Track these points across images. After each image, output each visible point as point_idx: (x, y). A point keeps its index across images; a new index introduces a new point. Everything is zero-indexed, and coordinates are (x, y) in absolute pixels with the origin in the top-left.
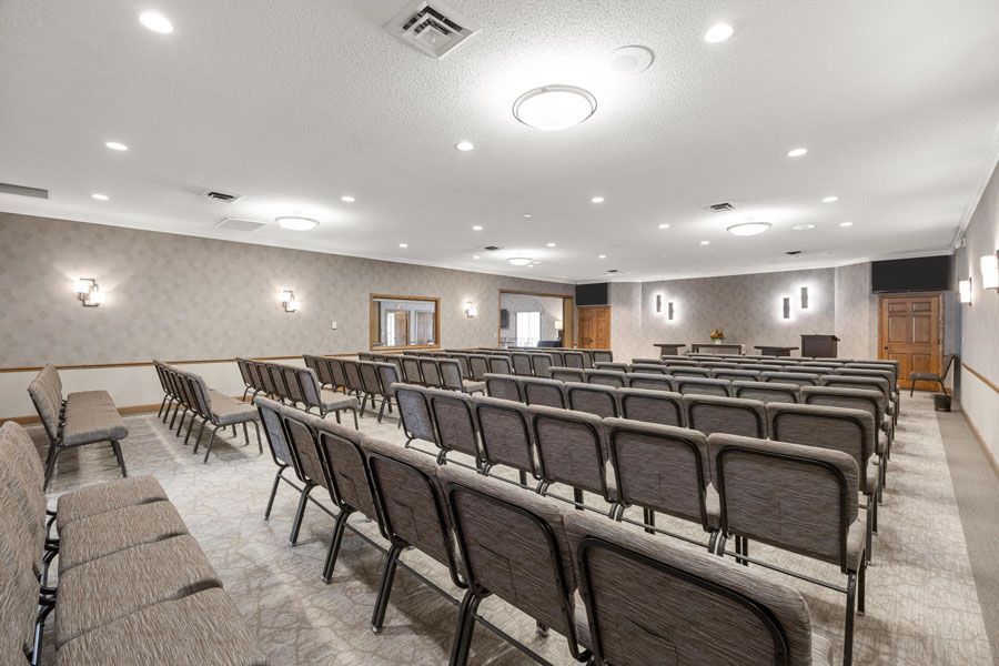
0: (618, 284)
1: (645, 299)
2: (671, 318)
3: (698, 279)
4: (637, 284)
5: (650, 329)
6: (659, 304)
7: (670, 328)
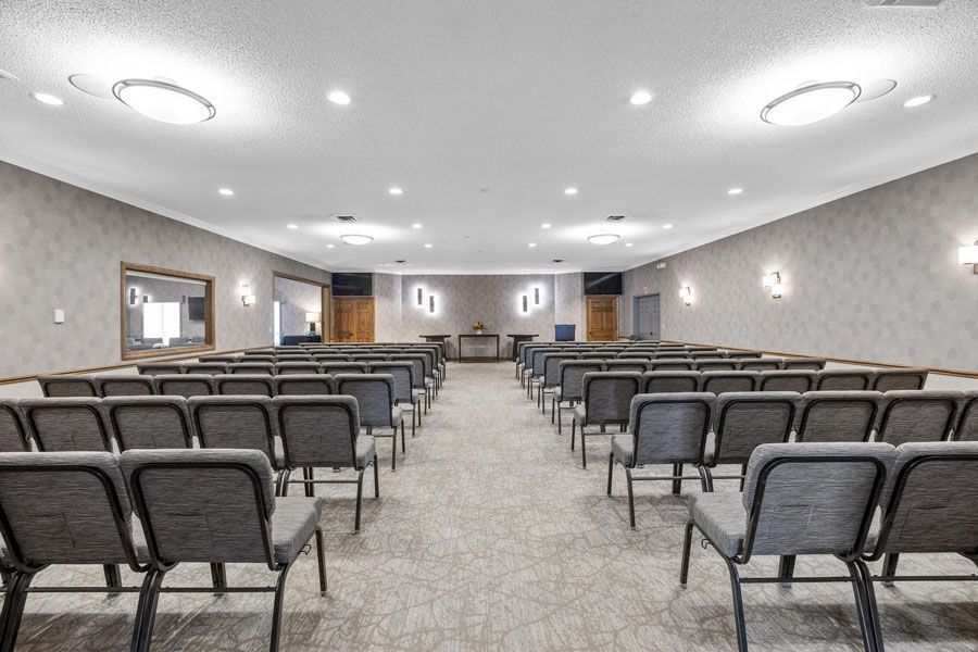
0: (381, 275)
1: (405, 293)
2: (432, 310)
3: (456, 276)
4: (397, 276)
5: (410, 321)
6: (420, 297)
7: (431, 320)
